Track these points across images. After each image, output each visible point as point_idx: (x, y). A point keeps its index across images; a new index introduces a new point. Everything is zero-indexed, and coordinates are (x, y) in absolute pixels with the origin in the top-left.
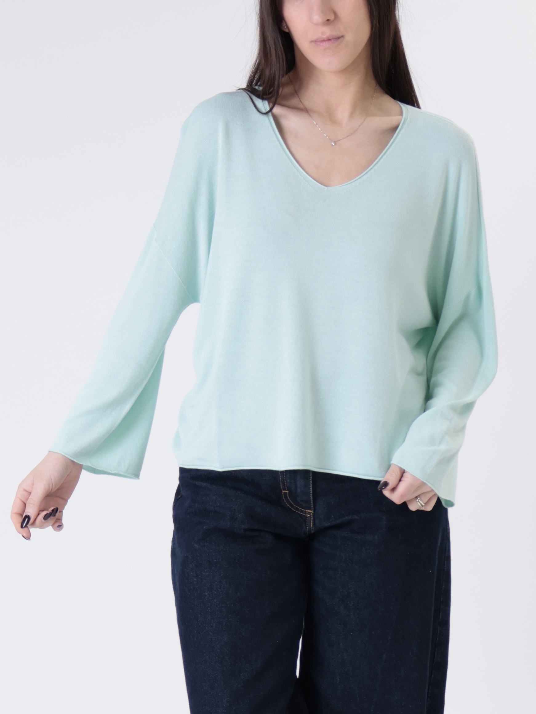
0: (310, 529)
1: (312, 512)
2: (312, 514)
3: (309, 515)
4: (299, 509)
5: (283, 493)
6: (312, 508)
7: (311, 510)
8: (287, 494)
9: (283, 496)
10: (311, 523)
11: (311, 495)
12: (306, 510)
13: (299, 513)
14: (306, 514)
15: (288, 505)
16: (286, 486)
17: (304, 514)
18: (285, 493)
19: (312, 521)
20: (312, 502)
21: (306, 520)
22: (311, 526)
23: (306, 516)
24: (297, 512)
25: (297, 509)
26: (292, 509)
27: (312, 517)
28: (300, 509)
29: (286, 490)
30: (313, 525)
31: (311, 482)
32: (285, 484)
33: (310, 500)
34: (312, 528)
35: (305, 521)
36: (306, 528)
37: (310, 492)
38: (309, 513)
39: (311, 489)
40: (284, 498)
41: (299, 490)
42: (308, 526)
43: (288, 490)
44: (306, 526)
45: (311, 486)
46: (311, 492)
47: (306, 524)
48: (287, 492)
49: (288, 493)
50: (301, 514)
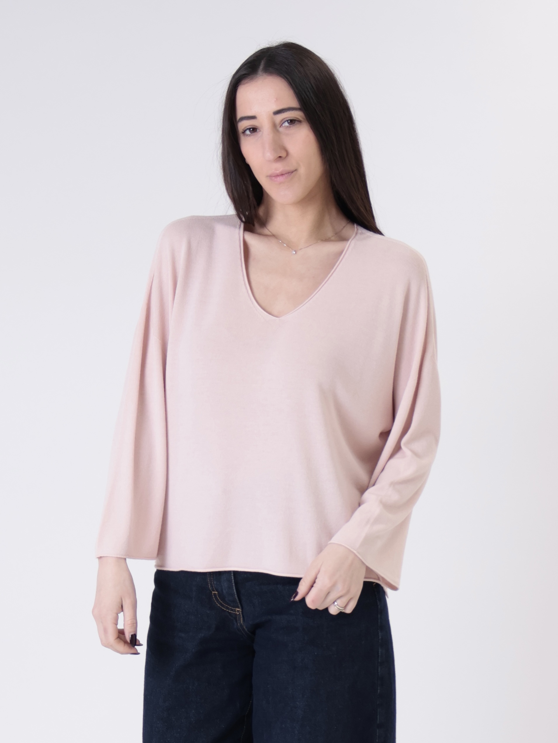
0: (241, 625)
1: (241, 610)
2: (240, 612)
3: (238, 613)
4: (228, 607)
5: (213, 594)
6: (240, 607)
7: (239, 608)
8: (217, 595)
9: (213, 596)
10: (241, 620)
11: (236, 595)
12: (235, 609)
13: (230, 611)
14: (236, 612)
15: (219, 605)
16: (214, 587)
17: (234, 613)
18: (215, 594)
19: (241, 618)
20: (238, 601)
21: (237, 617)
22: (242, 622)
23: (236, 614)
24: (227, 610)
25: (227, 608)
26: (223, 608)
27: (241, 614)
28: (230, 607)
29: (215, 591)
30: (243, 621)
31: (234, 584)
32: (213, 585)
33: (236, 600)
34: (242, 624)
35: (236, 619)
36: (237, 624)
37: (234, 593)
38: (238, 611)
39: (235, 590)
40: (214, 599)
41: (224, 591)
42: (239, 623)
43: (217, 591)
44: (237, 623)
45: (234, 588)
46: (236, 593)
47: (236, 621)
48: (216, 592)
49: (218, 593)
50: (232, 612)
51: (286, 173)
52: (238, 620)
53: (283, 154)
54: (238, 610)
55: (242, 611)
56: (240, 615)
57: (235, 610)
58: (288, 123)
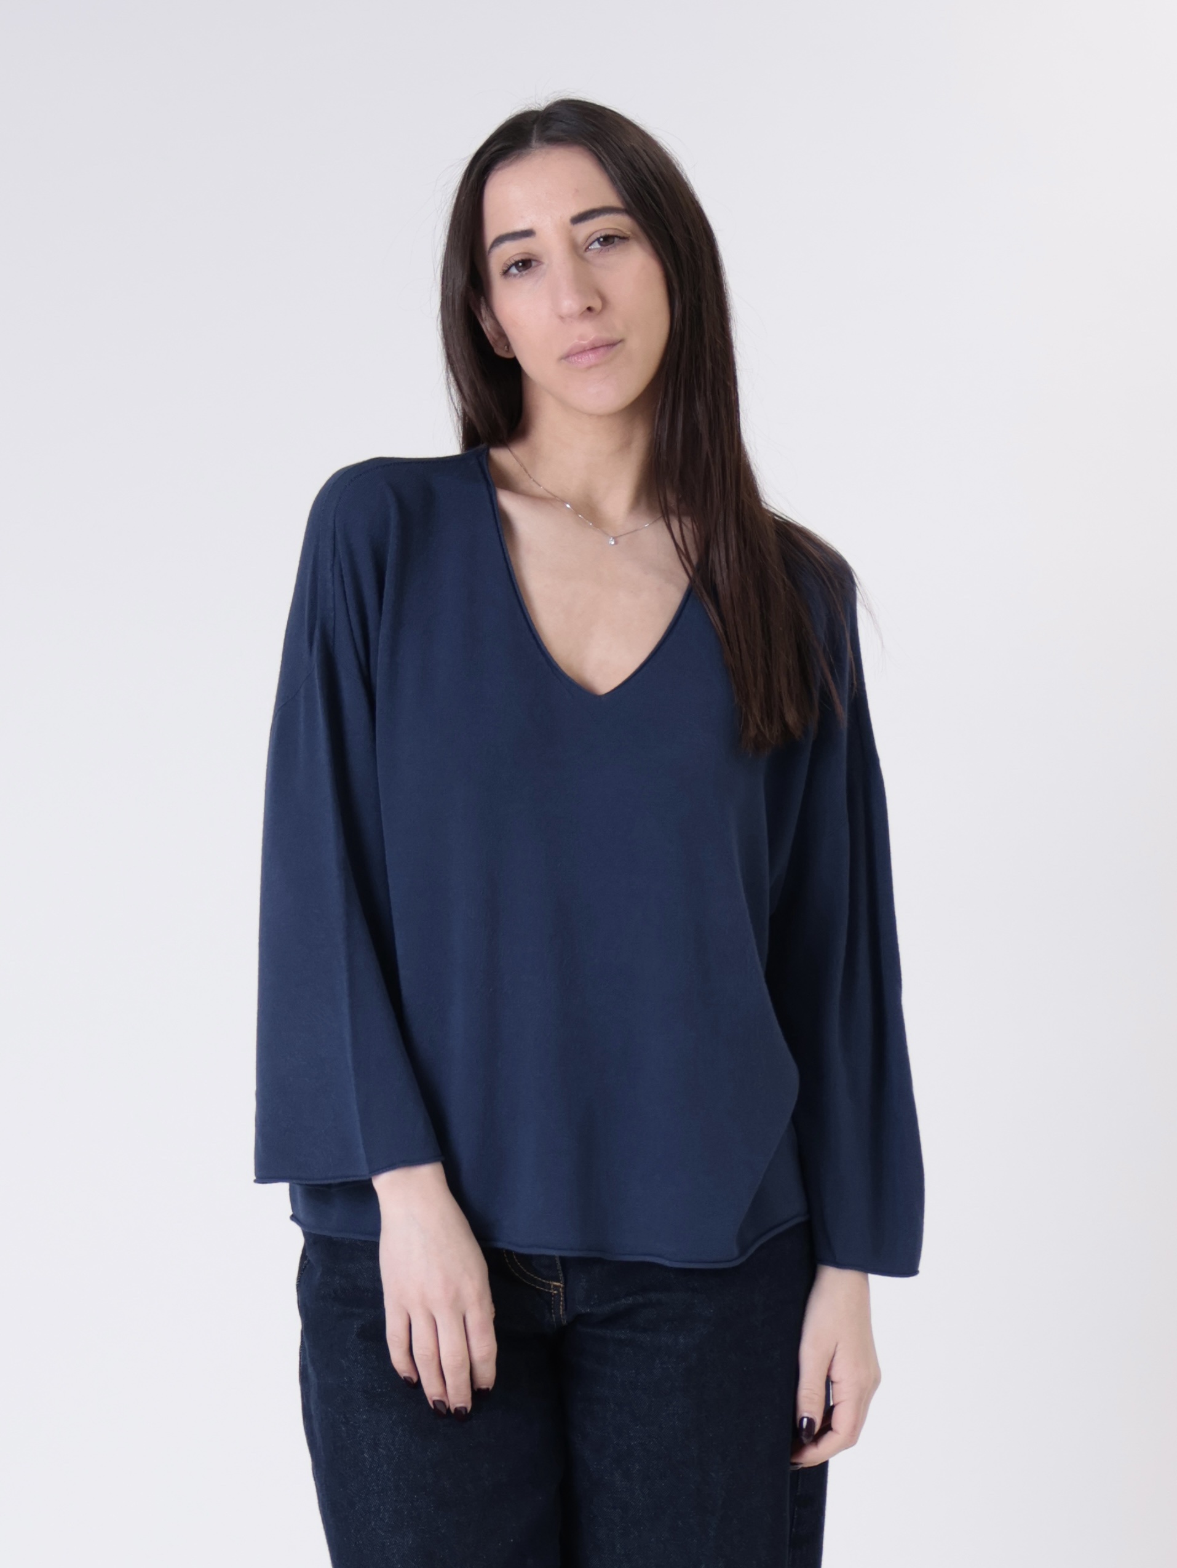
51: (602, 346)
52: (552, 1306)
53: (597, 304)
54: (555, 1286)
55: (565, 1288)
56: (560, 1296)
57: (550, 1285)
58: (600, 243)
